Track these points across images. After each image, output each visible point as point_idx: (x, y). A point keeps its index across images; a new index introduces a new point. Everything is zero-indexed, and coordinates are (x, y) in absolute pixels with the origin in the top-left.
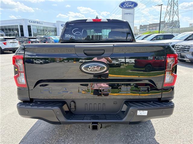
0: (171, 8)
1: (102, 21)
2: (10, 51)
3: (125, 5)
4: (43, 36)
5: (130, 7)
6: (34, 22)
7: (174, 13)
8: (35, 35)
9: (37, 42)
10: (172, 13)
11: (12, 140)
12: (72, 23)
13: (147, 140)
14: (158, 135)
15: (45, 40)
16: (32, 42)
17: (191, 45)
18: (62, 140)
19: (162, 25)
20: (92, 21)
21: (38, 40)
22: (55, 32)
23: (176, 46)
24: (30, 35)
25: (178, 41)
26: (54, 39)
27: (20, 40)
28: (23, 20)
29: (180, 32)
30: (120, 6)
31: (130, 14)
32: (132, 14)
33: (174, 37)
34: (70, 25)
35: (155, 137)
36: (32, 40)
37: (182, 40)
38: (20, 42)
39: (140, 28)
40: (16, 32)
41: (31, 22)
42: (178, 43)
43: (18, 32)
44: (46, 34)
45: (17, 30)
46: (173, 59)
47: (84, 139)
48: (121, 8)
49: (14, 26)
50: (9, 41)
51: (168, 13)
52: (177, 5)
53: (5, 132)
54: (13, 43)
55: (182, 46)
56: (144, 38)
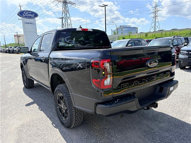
1: (88, 30)
3: (25, 14)
5: (30, 17)
12: (64, 31)
20: (81, 30)
31: (31, 23)
32: (34, 24)
34: (62, 33)
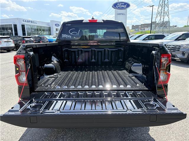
0: (162, 9)
1: (97, 21)
2: (4, 50)
3: (118, 6)
4: (37, 36)
5: (123, 8)
6: (28, 22)
7: (165, 14)
8: (29, 34)
9: (31, 41)
10: (163, 14)
11: (12, 138)
12: (69, 24)
13: (142, 135)
14: (152, 131)
15: (39, 40)
16: (27, 42)
17: (182, 45)
18: (60, 136)
19: (153, 25)
20: (88, 22)
21: (32, 39)
22: (49, 31)
23: (167, 46)
24: (24, 34)
25: (168, 41)
26: (48, 38)
27: (14, 39)
28: (17, 19)
29: (170, 32)
30: (113, 7)
32: (125, 14)
33: (165, 37)
34: (67, 25)
35: (149, 132)
36: (27, 39)
37: (173, 40)
38: (14, 41)
39: (133, 29)
40: (10, 31)
41: (25, 21)
42: (169, 43)
43: (12, 31)
44: (40, 33)
45: (11, 29)
46: (167, 58)
47: (82, 135)
48: (114, 8)
49: (8, 25)
50: (4, 40)
51: (159, 13)
52: (167, 6)
53: (4, 130)
54: (8, 42)
55: (173, 46)
56: (136, 38)
